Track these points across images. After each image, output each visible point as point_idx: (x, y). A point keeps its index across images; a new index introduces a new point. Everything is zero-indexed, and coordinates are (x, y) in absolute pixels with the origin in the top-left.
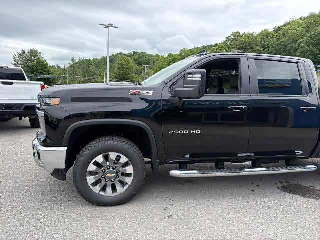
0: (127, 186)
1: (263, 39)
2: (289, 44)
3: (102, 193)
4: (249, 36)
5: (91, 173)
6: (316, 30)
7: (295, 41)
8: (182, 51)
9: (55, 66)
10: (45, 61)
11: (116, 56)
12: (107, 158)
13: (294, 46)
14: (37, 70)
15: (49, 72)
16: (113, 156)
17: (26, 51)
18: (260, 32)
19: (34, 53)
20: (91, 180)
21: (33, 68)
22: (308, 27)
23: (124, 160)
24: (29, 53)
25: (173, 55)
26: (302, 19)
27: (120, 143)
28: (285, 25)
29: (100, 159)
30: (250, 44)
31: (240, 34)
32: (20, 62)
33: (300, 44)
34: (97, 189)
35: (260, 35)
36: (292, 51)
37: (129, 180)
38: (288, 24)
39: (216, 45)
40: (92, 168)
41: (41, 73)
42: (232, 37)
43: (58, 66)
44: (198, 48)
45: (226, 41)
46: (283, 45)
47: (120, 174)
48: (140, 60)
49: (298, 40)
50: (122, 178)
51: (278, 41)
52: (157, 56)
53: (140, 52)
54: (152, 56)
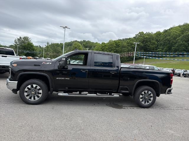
0: (40, 98)
1: (157, 36)
2: (172, 40)
3: (30, 100)
4: (149, 34)
5: (26, 92)
6: (187, 33)
7: (175, 38)
8: (110, 41)
9: (38, 46)
10: (32, 43)
11: (73, 42)
12: (32, 86)
13: (175, 41)
14: (27, 48)
15: (33, 50)
16: (34, 86)
17: (22, 37)
18: (156, 32)
19: (26, 38)
20: (26, 94)
21: (25, 47)
22: (183, 31)
23: (38, 87)
24: (23, 38)
25: (104, 43)
26: (180, 26)
27: (37, 81)
28: (170, 29)
29: (29, 86)
30: (149, 39)
31: (143, 33)
32: (18, 43)
33: (177, 40)
34: (28, 98)
35: (155, 34)
36: (173, 44)
37: (40, 95)
38: (172, 28)
39: (130, 38)
40: (26, 89)
41: (29, 50)
42: (139, 35)
43: (40, 46)
44: (120, 40)
45: (135, 37)
46: (168, 40)
47: (37, 93)
48: (87, 45)
49: (176, 38)
50: (37, 94)
51: (165, 38)
52: (97, 43)
53: (87, 41)
54: (93, 43)
